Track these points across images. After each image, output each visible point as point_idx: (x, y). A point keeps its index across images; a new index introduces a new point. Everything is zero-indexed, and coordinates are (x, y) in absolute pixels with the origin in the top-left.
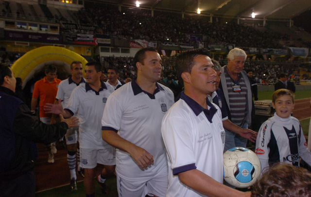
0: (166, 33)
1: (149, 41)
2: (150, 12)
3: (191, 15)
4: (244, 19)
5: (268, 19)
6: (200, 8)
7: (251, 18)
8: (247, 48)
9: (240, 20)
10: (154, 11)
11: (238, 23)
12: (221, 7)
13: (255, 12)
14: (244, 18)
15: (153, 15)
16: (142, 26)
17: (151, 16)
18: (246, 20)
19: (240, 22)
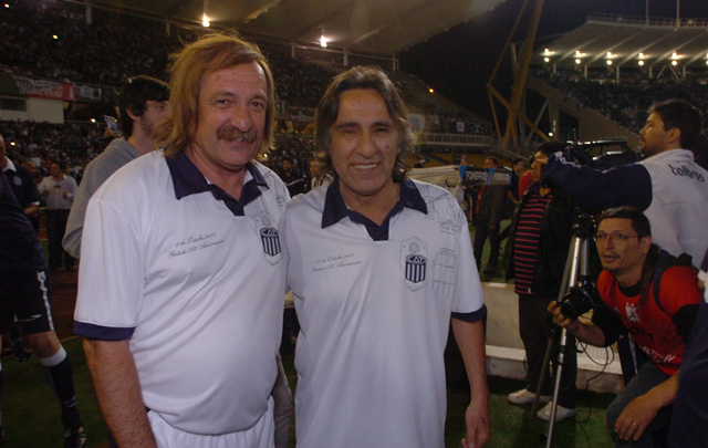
0: (126, 66)
1: (81, 82)
2: (82, 10)
3: (187, 28)
4: (304, 47)
5: (352, 51)
6: (209, 14)
7: (319, 46)
8: (309, 109)
9: (296, 49)
10: (93, 10)
11: (293, 55)
12: (254, 16)
13: (327, 35)
14: (305, 45)
15: (89, 20)
16: (60, 43)
17: (84, 21)
18: (309, 50)
19: (296, 54)
